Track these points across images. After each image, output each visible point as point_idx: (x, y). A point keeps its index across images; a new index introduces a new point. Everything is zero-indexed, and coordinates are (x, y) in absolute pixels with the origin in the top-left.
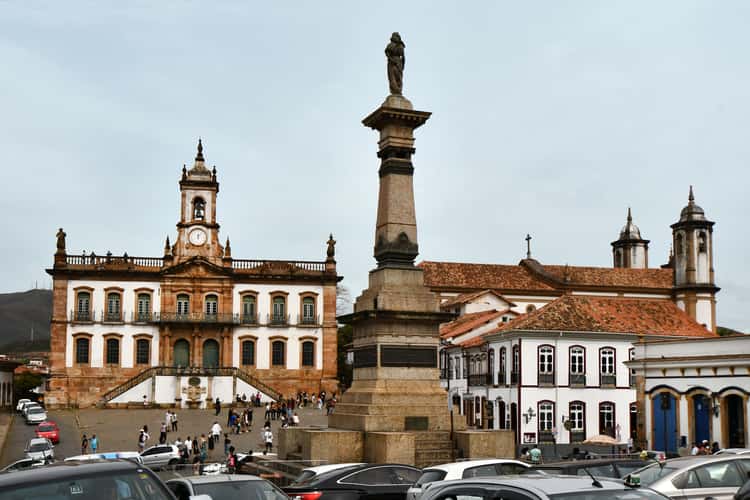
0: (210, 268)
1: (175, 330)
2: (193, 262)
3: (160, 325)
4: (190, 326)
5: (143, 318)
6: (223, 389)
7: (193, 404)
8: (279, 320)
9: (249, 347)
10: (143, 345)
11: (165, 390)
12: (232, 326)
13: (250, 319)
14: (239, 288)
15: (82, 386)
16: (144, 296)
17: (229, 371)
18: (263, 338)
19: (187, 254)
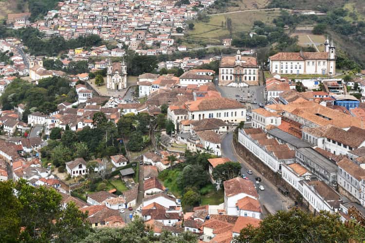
0: (240, 66)
1: (235, 75)
2: (238, 65)
3: (233, 74)
4: (238, 75)
5: (231, 73)
6: (242, 85)
7: (238, 87)
8: (250, 74)
9: (246, 78)
10: (231, 77)
11: (234, 85)
12: (243, 75)
13: (246, 74)
14: (244, 69)
15: (223, 83)
16: (231, 70)
17: (243, 82)
18: (248, 76)
19: (237, 64)
